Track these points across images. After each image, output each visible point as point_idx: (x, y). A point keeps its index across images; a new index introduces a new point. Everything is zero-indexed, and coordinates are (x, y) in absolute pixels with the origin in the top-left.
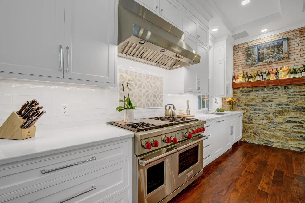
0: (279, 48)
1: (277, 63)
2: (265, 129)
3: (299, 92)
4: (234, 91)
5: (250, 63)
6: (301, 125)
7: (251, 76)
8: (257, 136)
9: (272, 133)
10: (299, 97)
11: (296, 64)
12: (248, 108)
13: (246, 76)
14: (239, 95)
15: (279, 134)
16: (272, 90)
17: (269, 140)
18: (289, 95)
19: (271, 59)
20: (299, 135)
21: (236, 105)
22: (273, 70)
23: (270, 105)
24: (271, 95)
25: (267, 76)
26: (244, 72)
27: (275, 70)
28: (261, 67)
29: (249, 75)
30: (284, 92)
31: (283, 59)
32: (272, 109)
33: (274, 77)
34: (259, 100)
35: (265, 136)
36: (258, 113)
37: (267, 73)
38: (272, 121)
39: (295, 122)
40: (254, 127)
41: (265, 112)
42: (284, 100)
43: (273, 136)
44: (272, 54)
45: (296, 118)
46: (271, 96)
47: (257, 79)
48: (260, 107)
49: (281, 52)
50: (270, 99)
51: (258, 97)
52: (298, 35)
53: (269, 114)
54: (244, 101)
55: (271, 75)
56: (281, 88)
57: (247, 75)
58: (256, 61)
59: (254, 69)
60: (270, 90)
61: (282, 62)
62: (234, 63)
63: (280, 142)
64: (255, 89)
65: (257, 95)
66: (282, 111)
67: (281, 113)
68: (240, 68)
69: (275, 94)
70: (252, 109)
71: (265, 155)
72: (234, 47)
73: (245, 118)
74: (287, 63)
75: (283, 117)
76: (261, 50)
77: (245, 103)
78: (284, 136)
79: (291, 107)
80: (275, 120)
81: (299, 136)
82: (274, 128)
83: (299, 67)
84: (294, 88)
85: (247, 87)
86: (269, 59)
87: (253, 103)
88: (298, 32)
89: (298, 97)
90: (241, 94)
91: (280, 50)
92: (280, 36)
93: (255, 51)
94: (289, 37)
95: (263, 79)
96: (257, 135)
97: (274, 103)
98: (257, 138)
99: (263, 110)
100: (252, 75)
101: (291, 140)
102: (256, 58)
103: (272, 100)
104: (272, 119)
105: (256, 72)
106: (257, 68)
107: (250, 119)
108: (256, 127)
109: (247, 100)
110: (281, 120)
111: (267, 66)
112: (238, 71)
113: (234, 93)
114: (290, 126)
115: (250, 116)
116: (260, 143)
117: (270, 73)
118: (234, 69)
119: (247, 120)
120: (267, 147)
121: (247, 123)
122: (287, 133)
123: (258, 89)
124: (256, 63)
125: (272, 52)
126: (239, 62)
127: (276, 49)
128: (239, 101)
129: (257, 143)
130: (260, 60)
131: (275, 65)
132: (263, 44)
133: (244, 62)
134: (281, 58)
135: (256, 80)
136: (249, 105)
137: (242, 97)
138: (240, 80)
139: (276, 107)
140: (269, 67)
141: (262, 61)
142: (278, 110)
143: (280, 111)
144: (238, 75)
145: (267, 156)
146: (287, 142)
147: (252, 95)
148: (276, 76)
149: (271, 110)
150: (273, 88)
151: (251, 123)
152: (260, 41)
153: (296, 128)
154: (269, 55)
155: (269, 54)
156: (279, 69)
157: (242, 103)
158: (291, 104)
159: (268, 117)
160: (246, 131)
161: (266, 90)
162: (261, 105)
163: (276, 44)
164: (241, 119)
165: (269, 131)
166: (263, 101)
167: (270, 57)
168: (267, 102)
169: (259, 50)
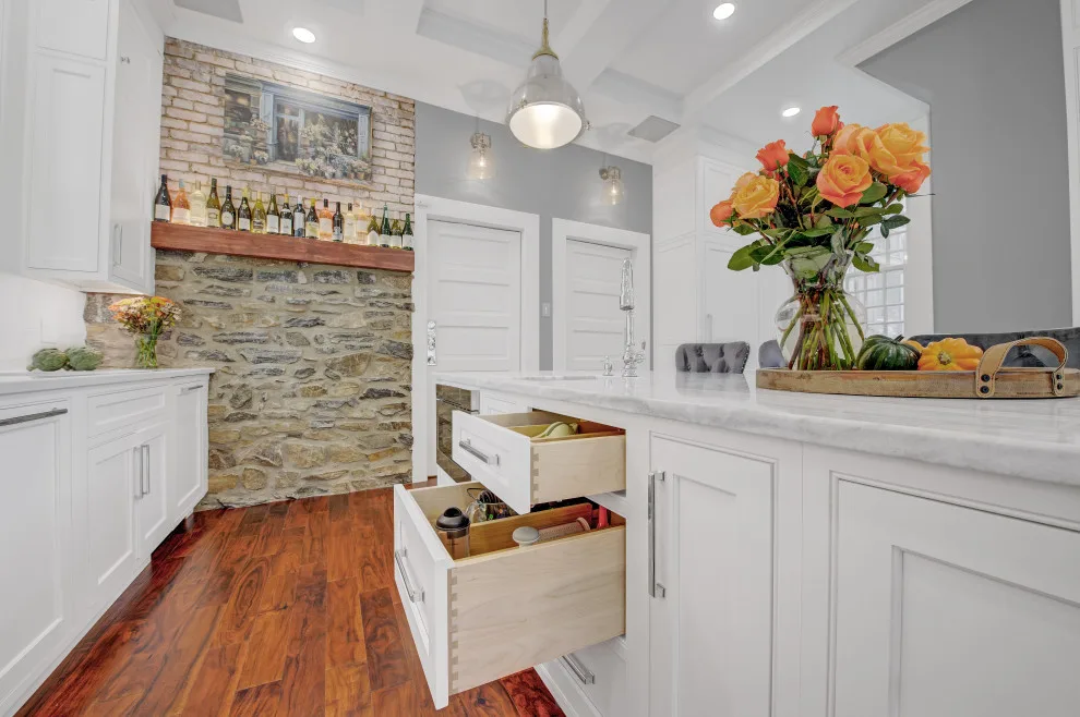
0: (347, 134)
1: (339, 186)
2: (298, 436)
3: (396, 296)
4: (161, 262)
5: (245, 151)
6: (398, 401)
7: (245, 206)
8: (270, 470)
9: (323, 445)
10: (397, 311)
11: (389, 205)
12: (231, 351)
13: (221, 201)
14: (189, 289)
15: (344, 445)
16: (322, 279)
17: (315, 472)
18: (372, 304)
19: (320, 161)
20: (396, 435)
21: (174, 337)
22: (326, 203)
23: (316, 339)
24: (319, 299)
25: (308, 223)
26: (214, 182)
27: (332, 208)
28: (290, 182)
29: (237, 204)
30: (359, 293)
31: (356, 177)
32: (322, 352)
33: (330, 231)
34: (278, 318)
35: (301, 464)
36: (275, 372)
37: (307, 212)
38: (322, 398)
39: (386, 394)
40: (258, 433)
41: (300, 366)
42: (357, 321)
43: (329, 456)
44: (324, 146)
45: (388, 380)
46: (321, 303)
47: (271, 225)
48: (281, 344)
49: (350, 150)
50: (315, 316)
51: (276, 306)
52: (395, 117)
53: (311, 371)
54: (213, 320)
55: (322, 221)
56: (349, 280)
57: (229, 197)
58: (270, 148)
59: (261, 183)
60: (316, 279)
61: (352, 187)
62: (169, 123)
63: (347, 472)
64: (264, 269)
65: (269, 295)
66: (352, 358)
67: (350, 365)
68: (193, 157)
69: (333, 296)
70: (251, 356)
71: (307, 542)
72: (171, 43)
73: (221, 396)
74: (367, 194)
75: (356, 380)
76: (287, 111)
77: (218, 328)
78: (360, 446)
79: (376, 345)
80: (333, 394)
81: (396, 438)
82: (331, 425)
83: (396, 216)
84: (384, 284)
85: (230, 255)
86: (313, 158)
87: (255, 330)
88: (396, 106)
89: (392, 314)
90: (198, 282)
91: (349, 140)
92: (350, 93)
93: (266, 106)
94: (374, 110)
95: (293, 231)
96: (271, 465)
97: (330, 330)
98: (273, 475)
99: (291, 359)
100: (252, 205)
101: (377, 456)
102: (270, 138)
103: (322, 317)
104: (325, 392)
105: (266, 198)
106: (273, 180)
107: (244, 400)
108: (266, 432)
109: (230, 313)
110: (351, 392)
111: (309, 186)
112: (185, 167)
113: (160, 272)
114: (375, 410)
115: (244, 386)
116: (283, 496)
117: (318, 214)
118: (166, 151)
119: (228, 407)
120: (309, 505)
121: (227, 420)
122: (366, 434)
123: (271, 268)
124: (269, 160)
125: (325, 136)
126: (193, 127)
127: (338, 132)
128: (186, 316)
129: (272, 500)
130: (285, 151)
131: (334, 189)
132: (295, 91)
133: (218, 137)
134: (352, 171)
135: (267, 229)
136: (237, 338)
137: (207, 298)
138: (196, 216)
139: (334, 346)
140: (316, 191)
141: (292, 158)
142: (340, 356)
143: (347, 359)
144: (188, 188)
145: (317, 546)
146: (367, 467)
147: (249, 295)
148: (337, 229)
149: (320, 358)
150: (326, 274)
151: (244, 417)
152: (286, 77)
153: (388, 412)
154: (314, 143)
155: (317, 140)
156: (344, 209)
157: (204, 328)
158: (377, 334)
159: (310, 385)
160: (226, 459)
161: (301, 277)
162: (284, 338)
163: (338, 115)
164: (200, 403)
165: (313, 438)
166: (292, 322)
167: (317, 152)
168: (306, 326)
169: (279, 108)
